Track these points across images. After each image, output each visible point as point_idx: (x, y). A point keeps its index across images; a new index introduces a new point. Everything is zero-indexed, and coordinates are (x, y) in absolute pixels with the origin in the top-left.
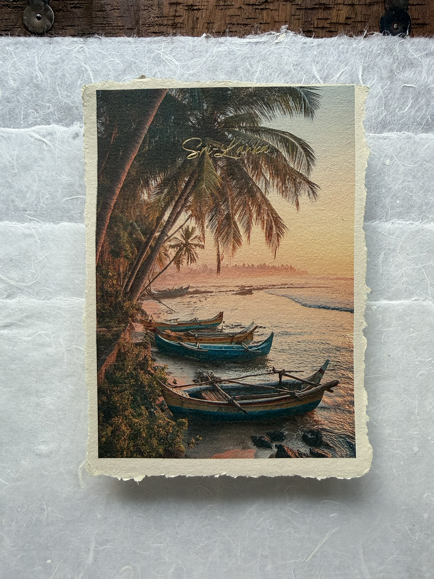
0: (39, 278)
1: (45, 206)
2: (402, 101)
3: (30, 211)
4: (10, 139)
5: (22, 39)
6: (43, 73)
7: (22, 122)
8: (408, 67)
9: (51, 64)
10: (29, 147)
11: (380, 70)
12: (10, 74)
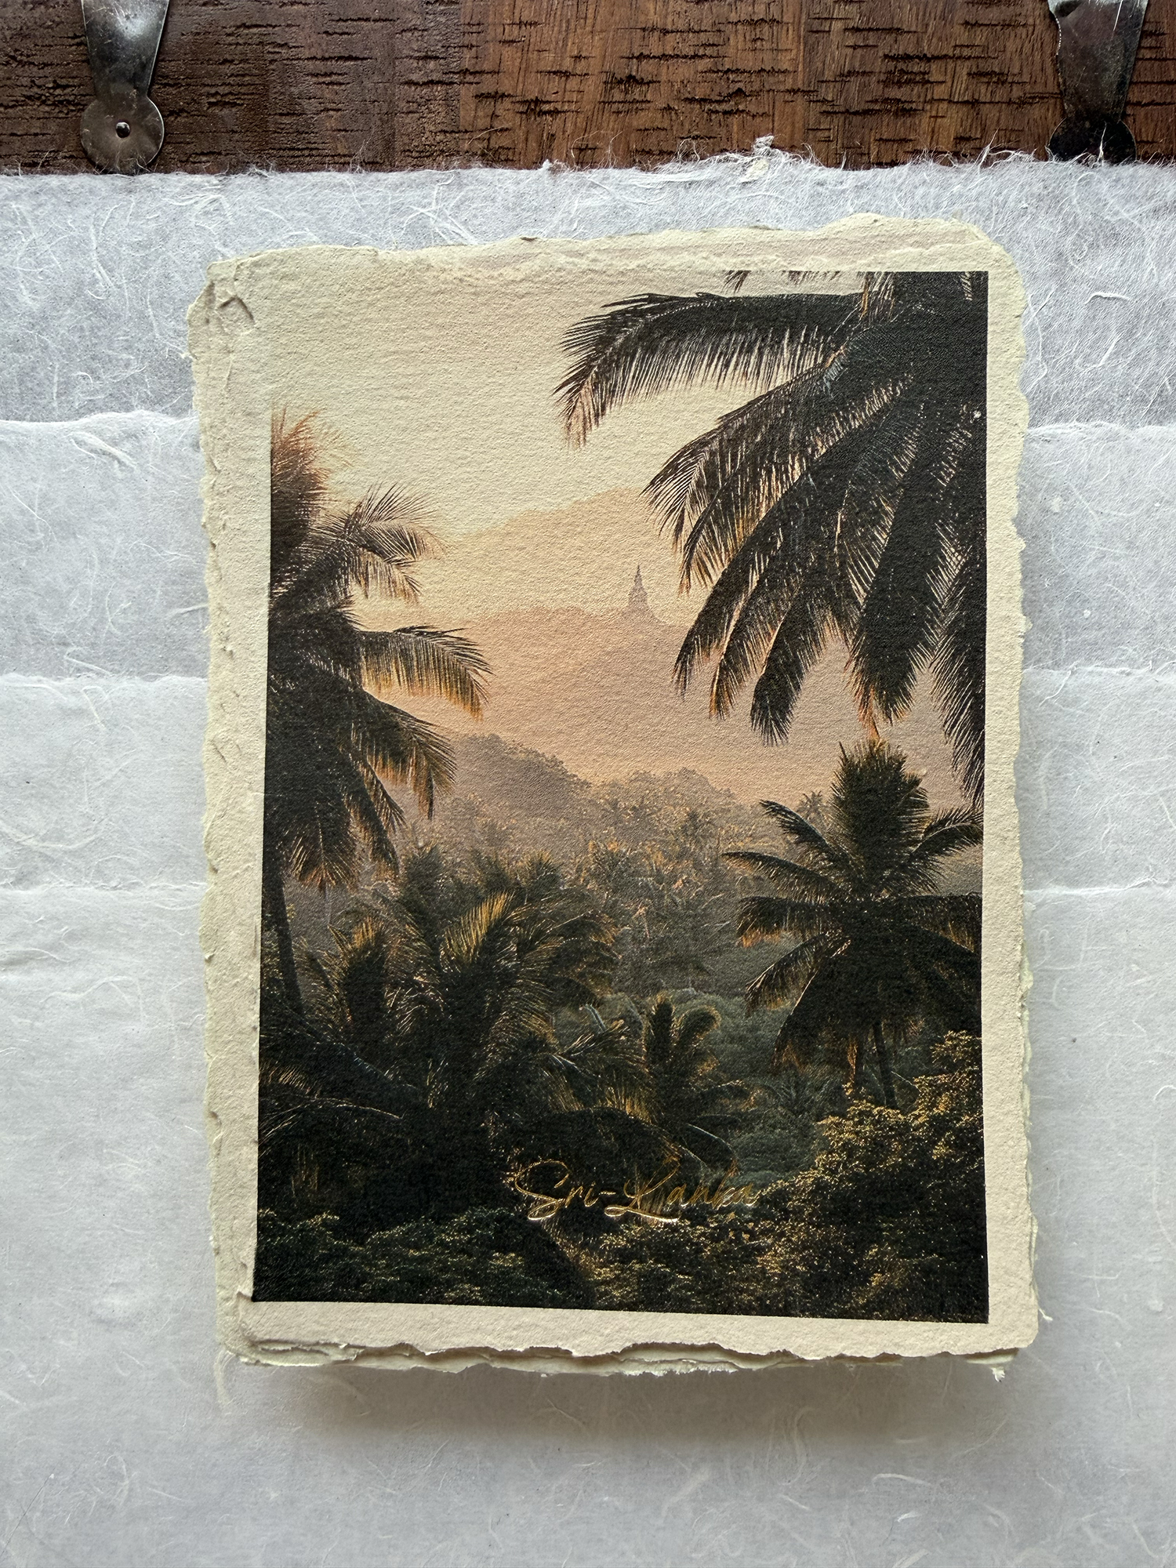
0: (102, 828)
1: (119, 633)
2: (1091, 337)
3: (79, 644)
4: (22, 451)
5: (54, 181)
6: (110, 271)
7: (55, 405)
8: (1106, 245)
9: (130, 245)
10: (73, 471)
11: (1027, 255)
12: (21, 275)
